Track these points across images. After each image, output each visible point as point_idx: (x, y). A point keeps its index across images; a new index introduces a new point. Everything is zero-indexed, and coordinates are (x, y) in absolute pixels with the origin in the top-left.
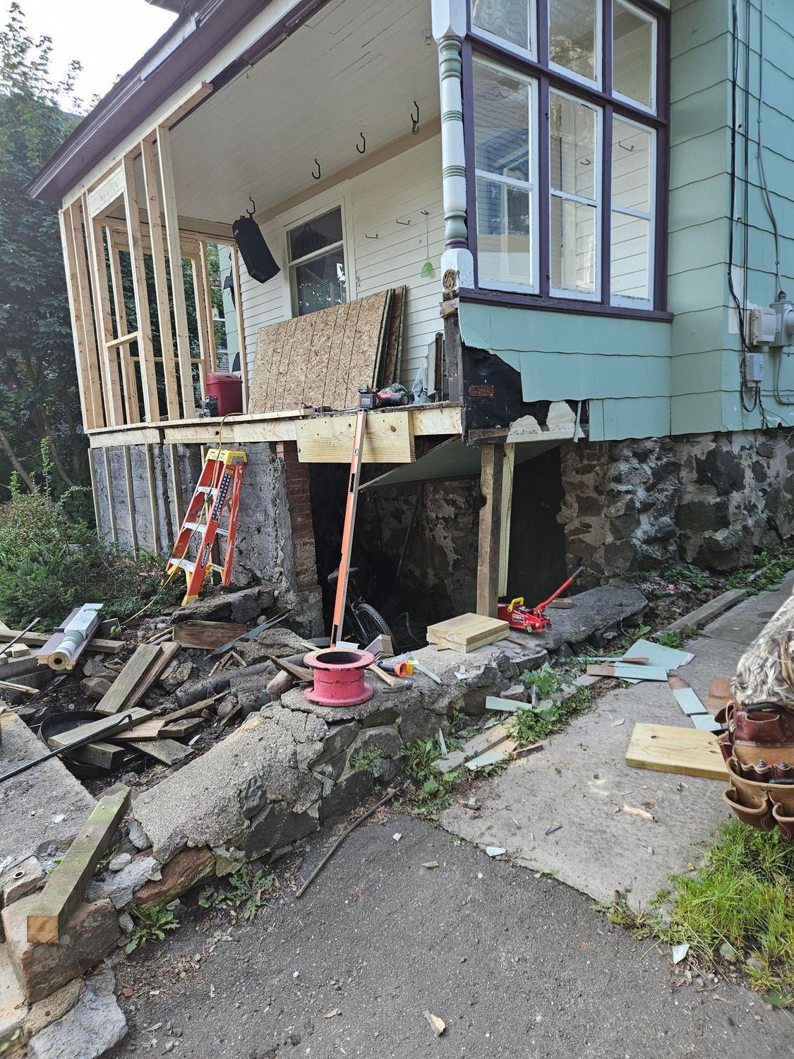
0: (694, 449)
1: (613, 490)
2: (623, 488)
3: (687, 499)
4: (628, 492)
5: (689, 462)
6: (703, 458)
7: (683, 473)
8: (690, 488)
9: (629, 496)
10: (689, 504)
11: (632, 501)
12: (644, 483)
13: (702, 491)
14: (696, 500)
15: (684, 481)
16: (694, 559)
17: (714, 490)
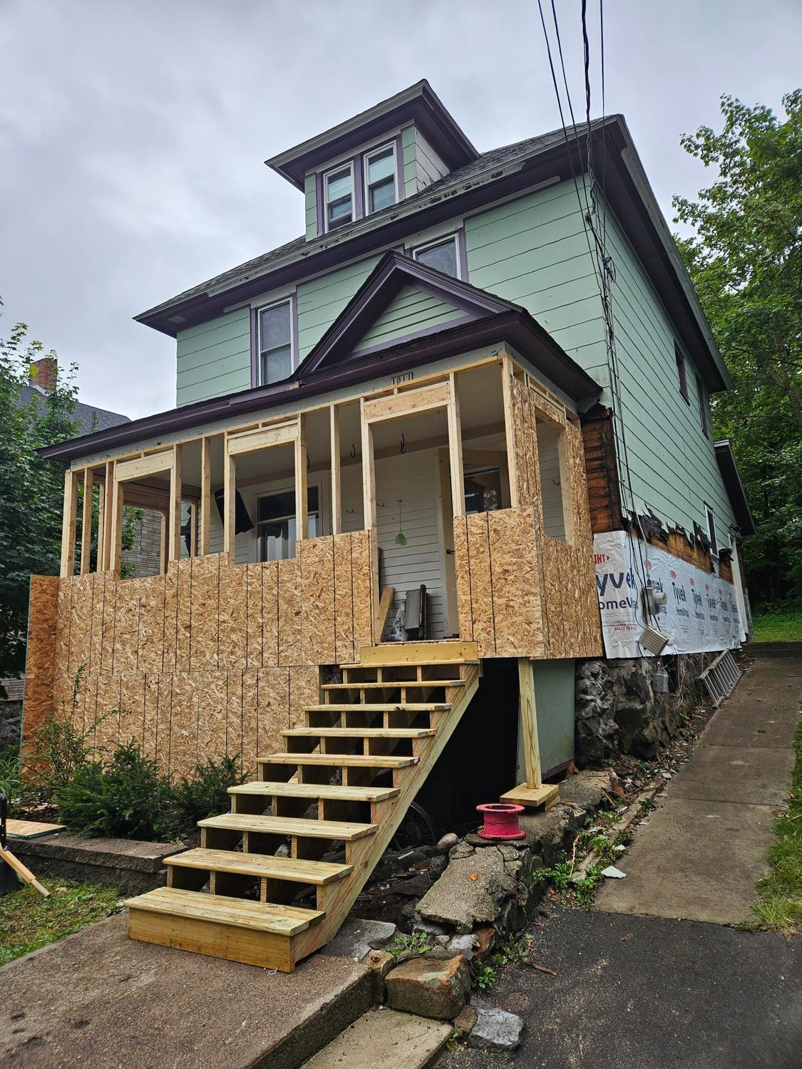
0: (622, 671)
1: (582, 699)
2: (589, 698)
3: (620, 706)
4: (592, 700)
5: (619, 680)
6: (629, 677)
7: (615, 688)
8: (622, 699)
9: (593, 704)
10: (622, 711)
11: (595, 707)
12: (599, 694)
13: (630, 700)
14: (627, 707)
15: (616, 694)
16: (629, 750)
17: (638, 700)
